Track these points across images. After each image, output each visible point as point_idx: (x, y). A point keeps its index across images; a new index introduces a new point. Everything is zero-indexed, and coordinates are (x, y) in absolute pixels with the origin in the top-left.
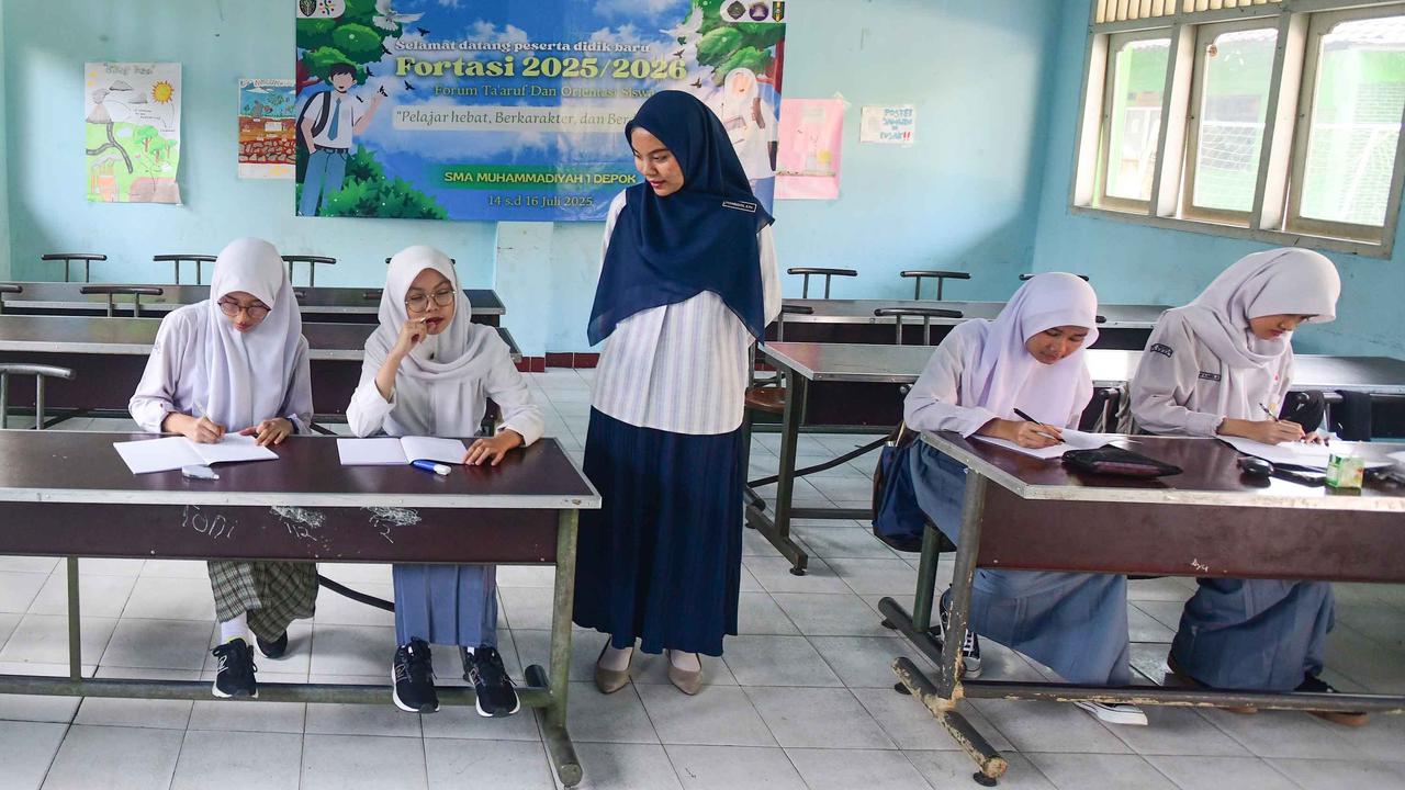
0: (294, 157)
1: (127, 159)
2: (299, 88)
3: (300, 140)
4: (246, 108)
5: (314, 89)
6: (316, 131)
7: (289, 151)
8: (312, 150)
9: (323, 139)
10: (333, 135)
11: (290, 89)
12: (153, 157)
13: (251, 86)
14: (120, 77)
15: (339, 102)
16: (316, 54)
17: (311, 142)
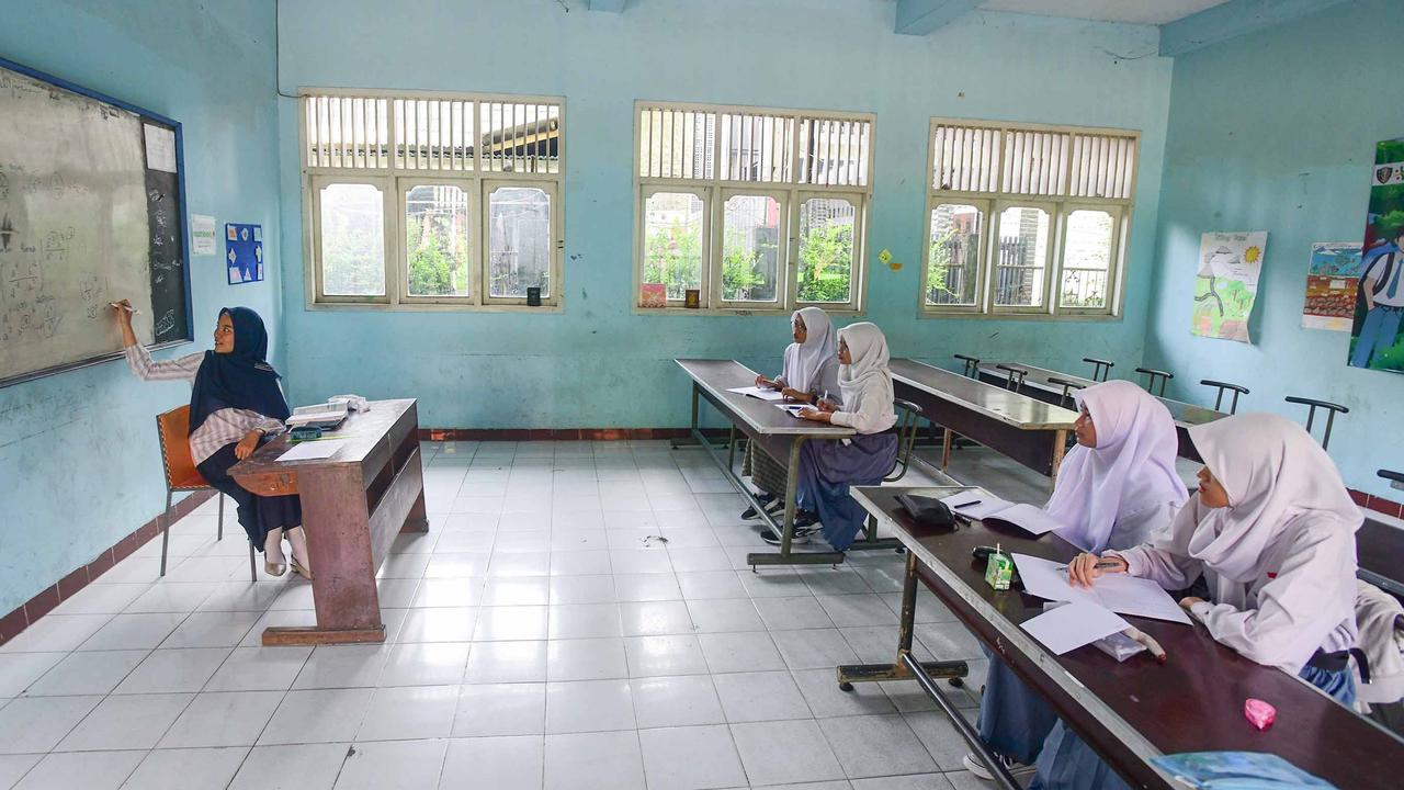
0: (1353, 312)
1: (1220, 305)
2: (1366, 250)
3: (1361, 297)
4: (1315, 268)
5: (1380, 250)
6: (1376, 290)
7: (1349, 307)
8: (1371, 306)
9: (1382, 298)
10: (1391, 294)
11: (1358, 250)
12: (1239, 305)
13: (1322, 249)
14: (1224, 243)
15: (1401, 262)
16: (1386, 218)
17: (1371, 299)
